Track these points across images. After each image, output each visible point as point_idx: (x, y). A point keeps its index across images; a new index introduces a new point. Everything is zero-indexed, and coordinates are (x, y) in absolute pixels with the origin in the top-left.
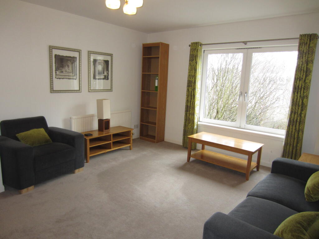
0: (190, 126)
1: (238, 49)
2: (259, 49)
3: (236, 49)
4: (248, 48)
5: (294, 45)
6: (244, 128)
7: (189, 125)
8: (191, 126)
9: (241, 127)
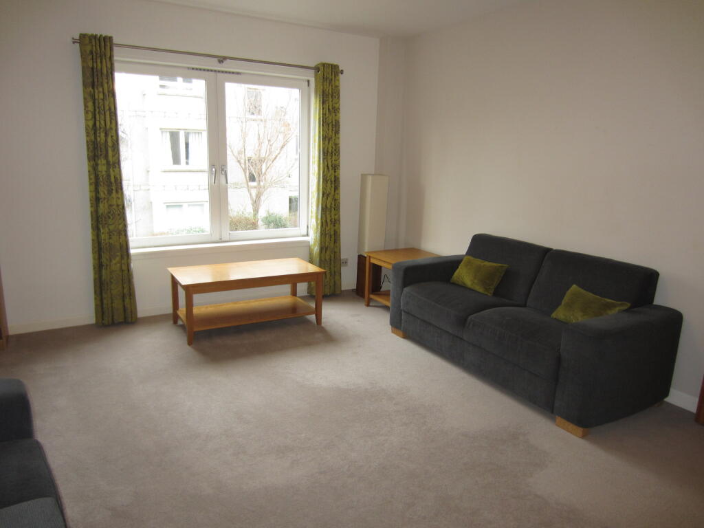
0: (116, 264)
1: (193, 69)
2: (237, 76)
3: (188, 68)
4: (219, 71)
5: (301, 78)
6: (228, 239)
7: (114, 262)
8: (118, 265)
9: (223, 239)
